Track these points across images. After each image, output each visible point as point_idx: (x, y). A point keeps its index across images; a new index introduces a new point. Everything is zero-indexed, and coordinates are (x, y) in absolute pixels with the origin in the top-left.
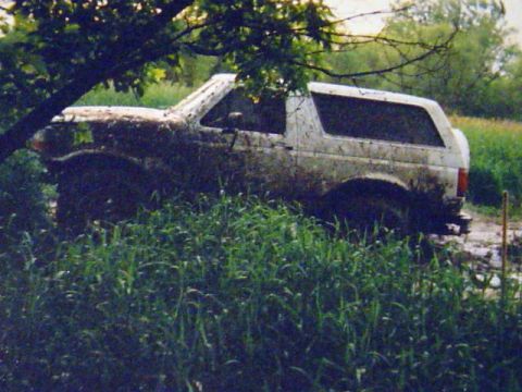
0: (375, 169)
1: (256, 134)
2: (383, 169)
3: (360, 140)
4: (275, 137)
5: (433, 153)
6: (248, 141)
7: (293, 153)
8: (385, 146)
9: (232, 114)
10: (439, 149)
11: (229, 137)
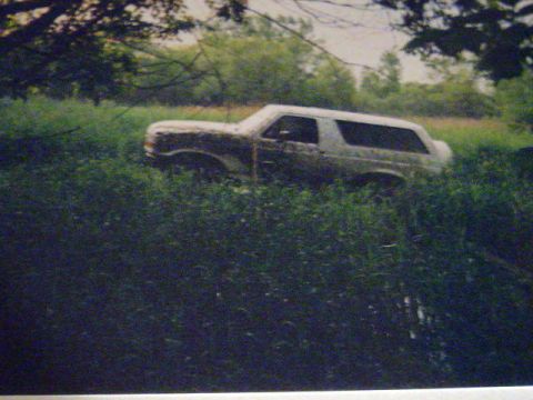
0: (383, 166)
1: (299, 143)
2: (388, 166)
3: (372, 149)
4: (312, 145)
5: (423, 158)
6: (294, 147)
7: (325, 155)
8: (388, 152)
9: (282, 132)
10: (427, 156)
11: (281, 145)
